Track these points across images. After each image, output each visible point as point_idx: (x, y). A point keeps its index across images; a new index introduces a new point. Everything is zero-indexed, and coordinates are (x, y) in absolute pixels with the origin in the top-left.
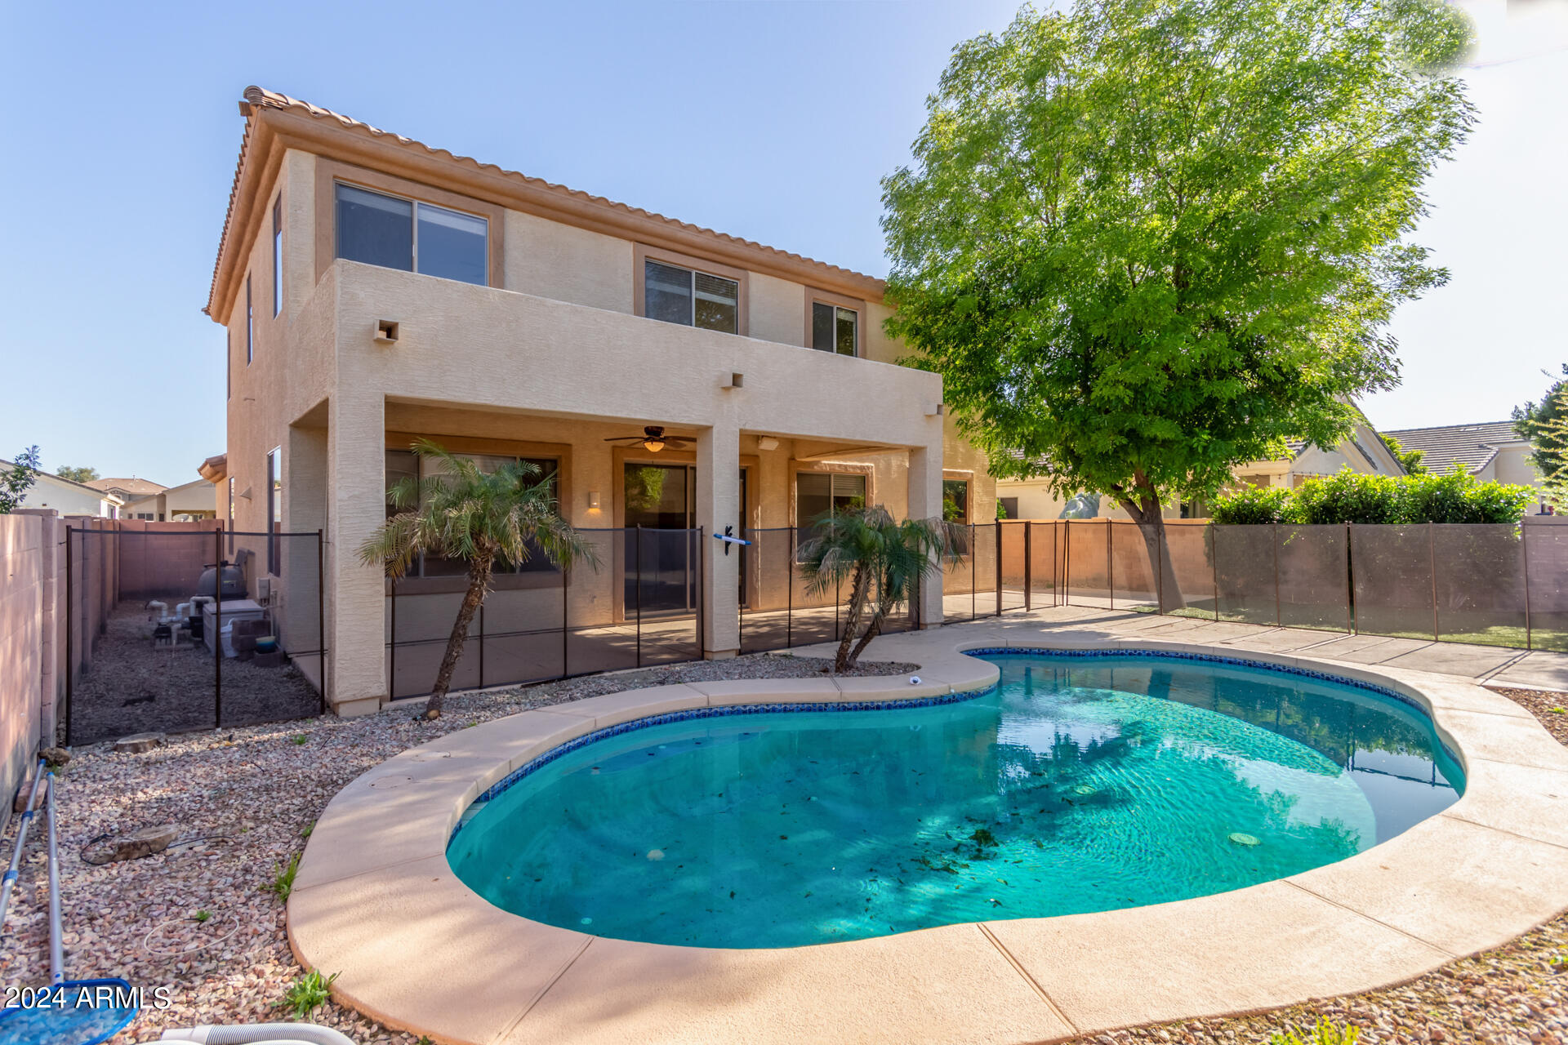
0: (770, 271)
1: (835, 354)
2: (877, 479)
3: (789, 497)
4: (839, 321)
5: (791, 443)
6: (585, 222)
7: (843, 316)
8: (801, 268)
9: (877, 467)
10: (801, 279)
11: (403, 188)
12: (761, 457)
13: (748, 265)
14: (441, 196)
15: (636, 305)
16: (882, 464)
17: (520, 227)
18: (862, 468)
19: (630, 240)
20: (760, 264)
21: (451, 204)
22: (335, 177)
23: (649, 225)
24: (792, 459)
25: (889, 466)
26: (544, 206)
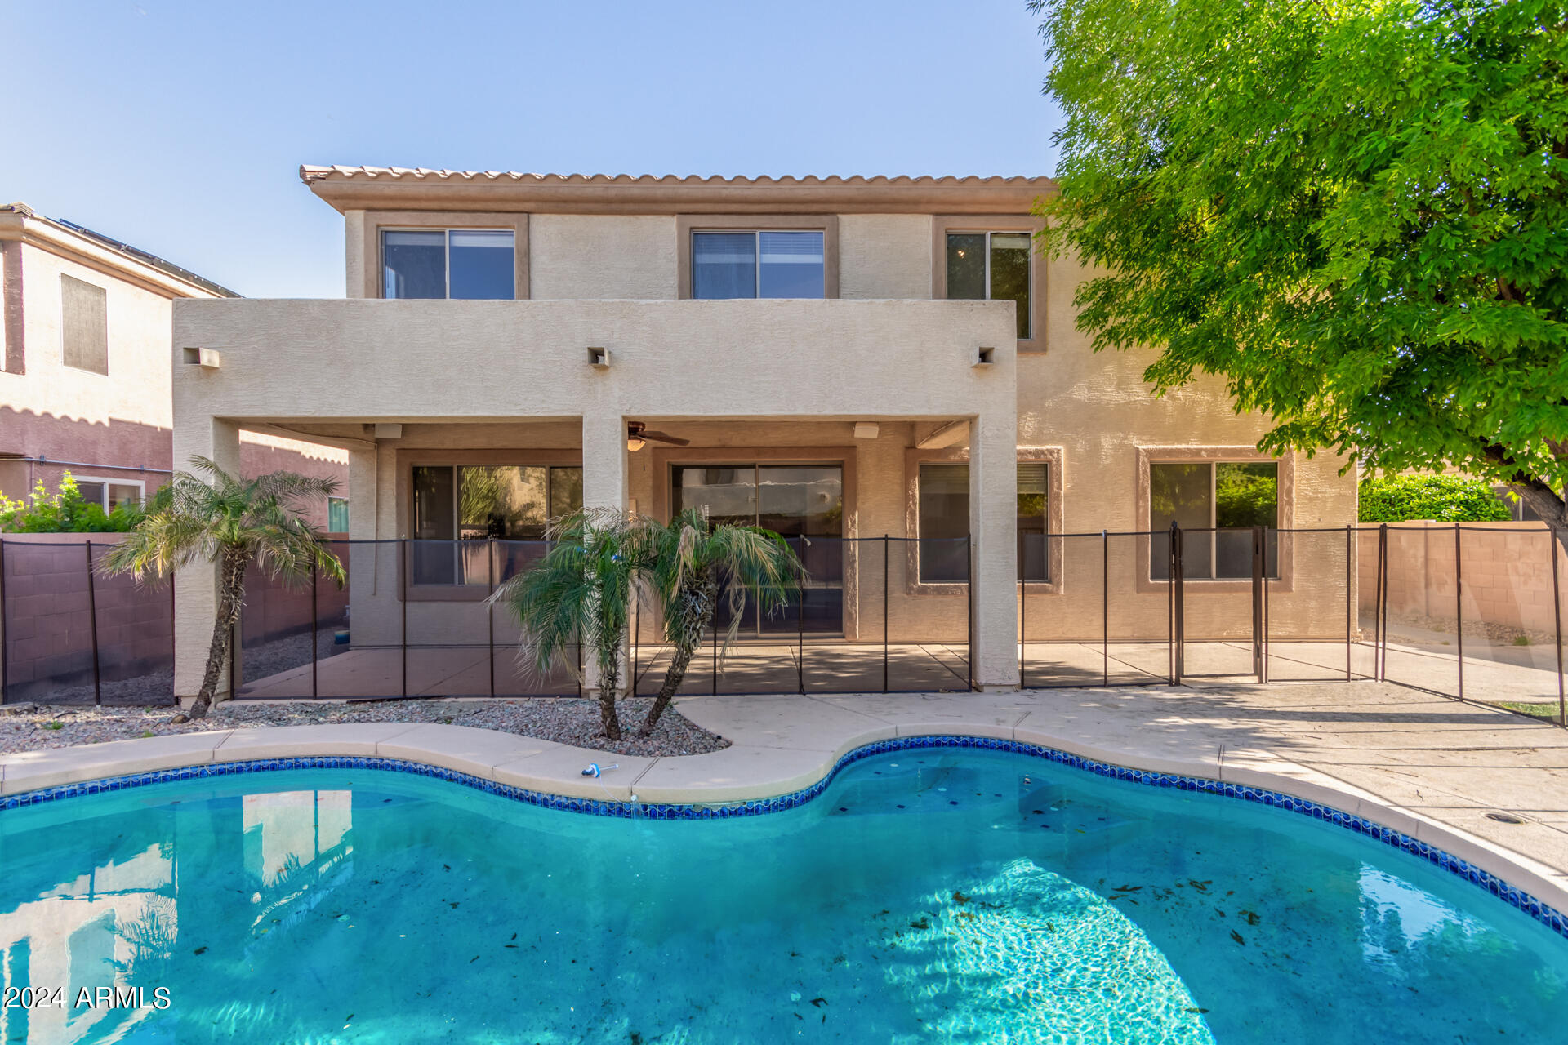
0: (868, 207)
1: (988, 301)
2: (1070, 467)
3: (907, 497)
4: (995, 252)
5: (909, 430)
6: (614, 206)
7: (1002, 243)
8: (914, 193)
9: (1071, 452)
10: (922, 208)
11: (434, 220)
12: (860, 448)
13: (834, 207)
14: (467, 218)
15: (681, 287)
16: (1081, 447)
17: (547, 229)
18: (1038, 453)
19: (673, 214)
20: (850, 201)
21: (477, 224)
22: (378, 226)
23: (684, 191)
24: (912, 447)
25: (1095, 449)
26: (565, 201)
